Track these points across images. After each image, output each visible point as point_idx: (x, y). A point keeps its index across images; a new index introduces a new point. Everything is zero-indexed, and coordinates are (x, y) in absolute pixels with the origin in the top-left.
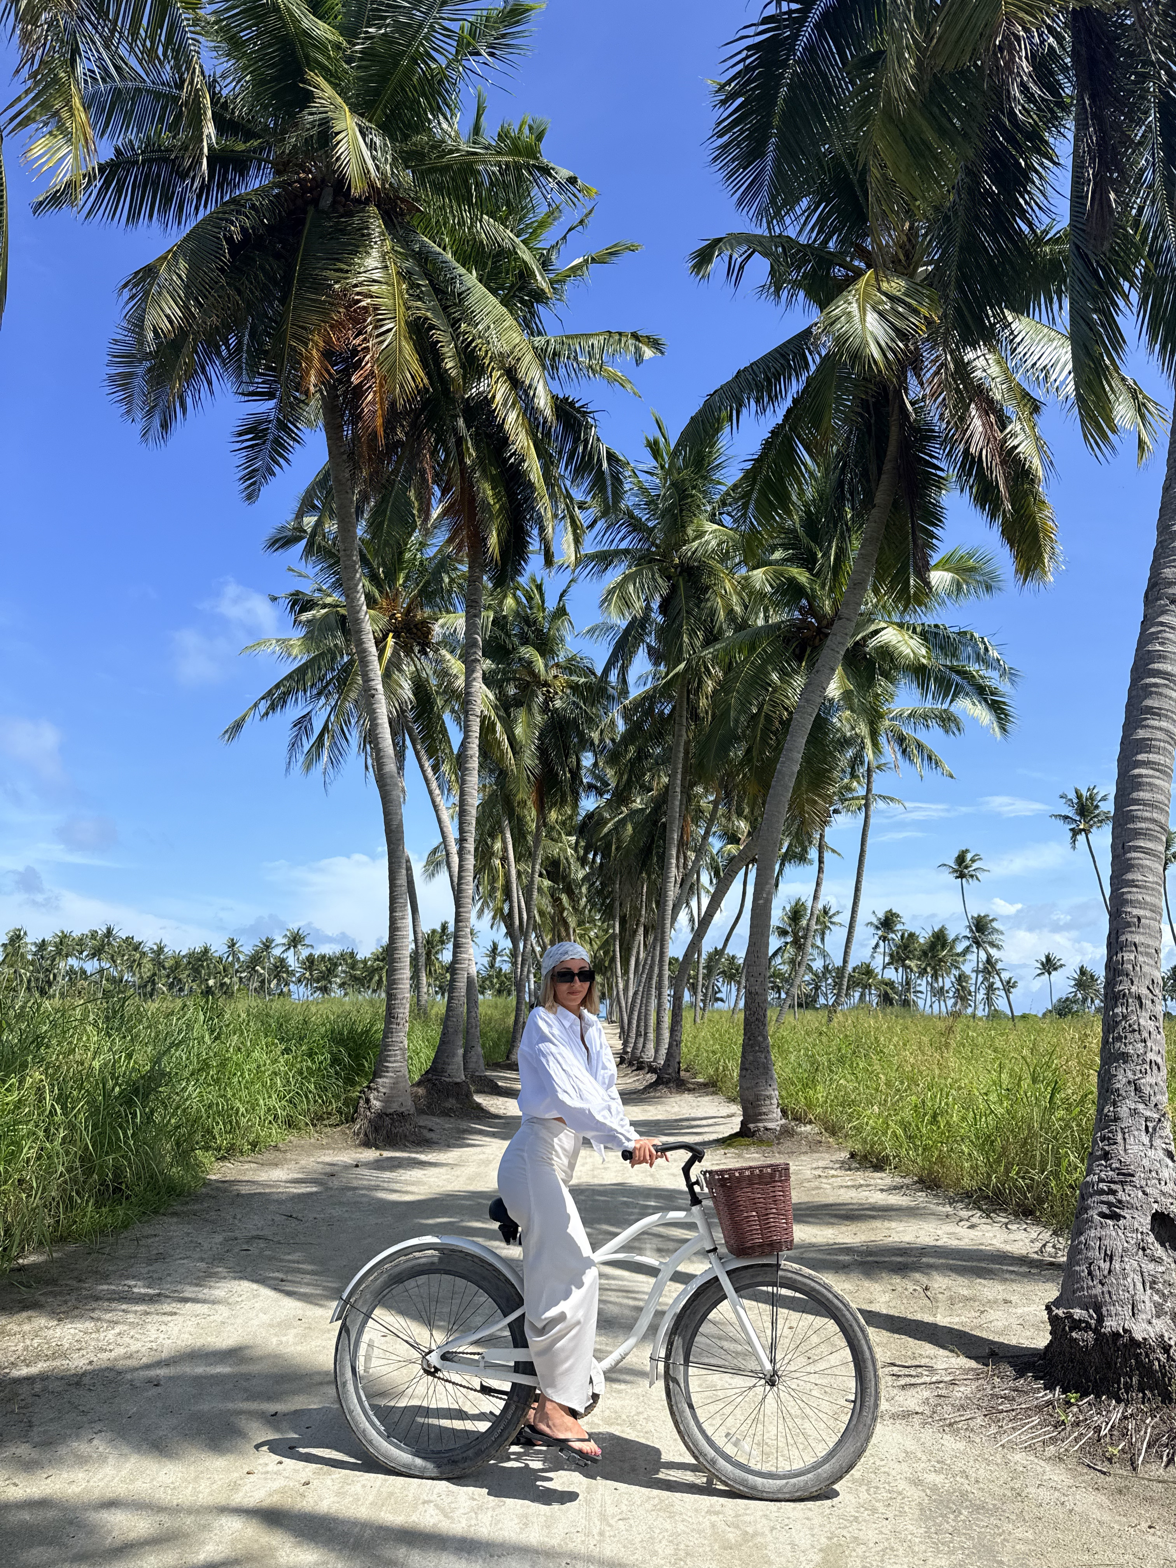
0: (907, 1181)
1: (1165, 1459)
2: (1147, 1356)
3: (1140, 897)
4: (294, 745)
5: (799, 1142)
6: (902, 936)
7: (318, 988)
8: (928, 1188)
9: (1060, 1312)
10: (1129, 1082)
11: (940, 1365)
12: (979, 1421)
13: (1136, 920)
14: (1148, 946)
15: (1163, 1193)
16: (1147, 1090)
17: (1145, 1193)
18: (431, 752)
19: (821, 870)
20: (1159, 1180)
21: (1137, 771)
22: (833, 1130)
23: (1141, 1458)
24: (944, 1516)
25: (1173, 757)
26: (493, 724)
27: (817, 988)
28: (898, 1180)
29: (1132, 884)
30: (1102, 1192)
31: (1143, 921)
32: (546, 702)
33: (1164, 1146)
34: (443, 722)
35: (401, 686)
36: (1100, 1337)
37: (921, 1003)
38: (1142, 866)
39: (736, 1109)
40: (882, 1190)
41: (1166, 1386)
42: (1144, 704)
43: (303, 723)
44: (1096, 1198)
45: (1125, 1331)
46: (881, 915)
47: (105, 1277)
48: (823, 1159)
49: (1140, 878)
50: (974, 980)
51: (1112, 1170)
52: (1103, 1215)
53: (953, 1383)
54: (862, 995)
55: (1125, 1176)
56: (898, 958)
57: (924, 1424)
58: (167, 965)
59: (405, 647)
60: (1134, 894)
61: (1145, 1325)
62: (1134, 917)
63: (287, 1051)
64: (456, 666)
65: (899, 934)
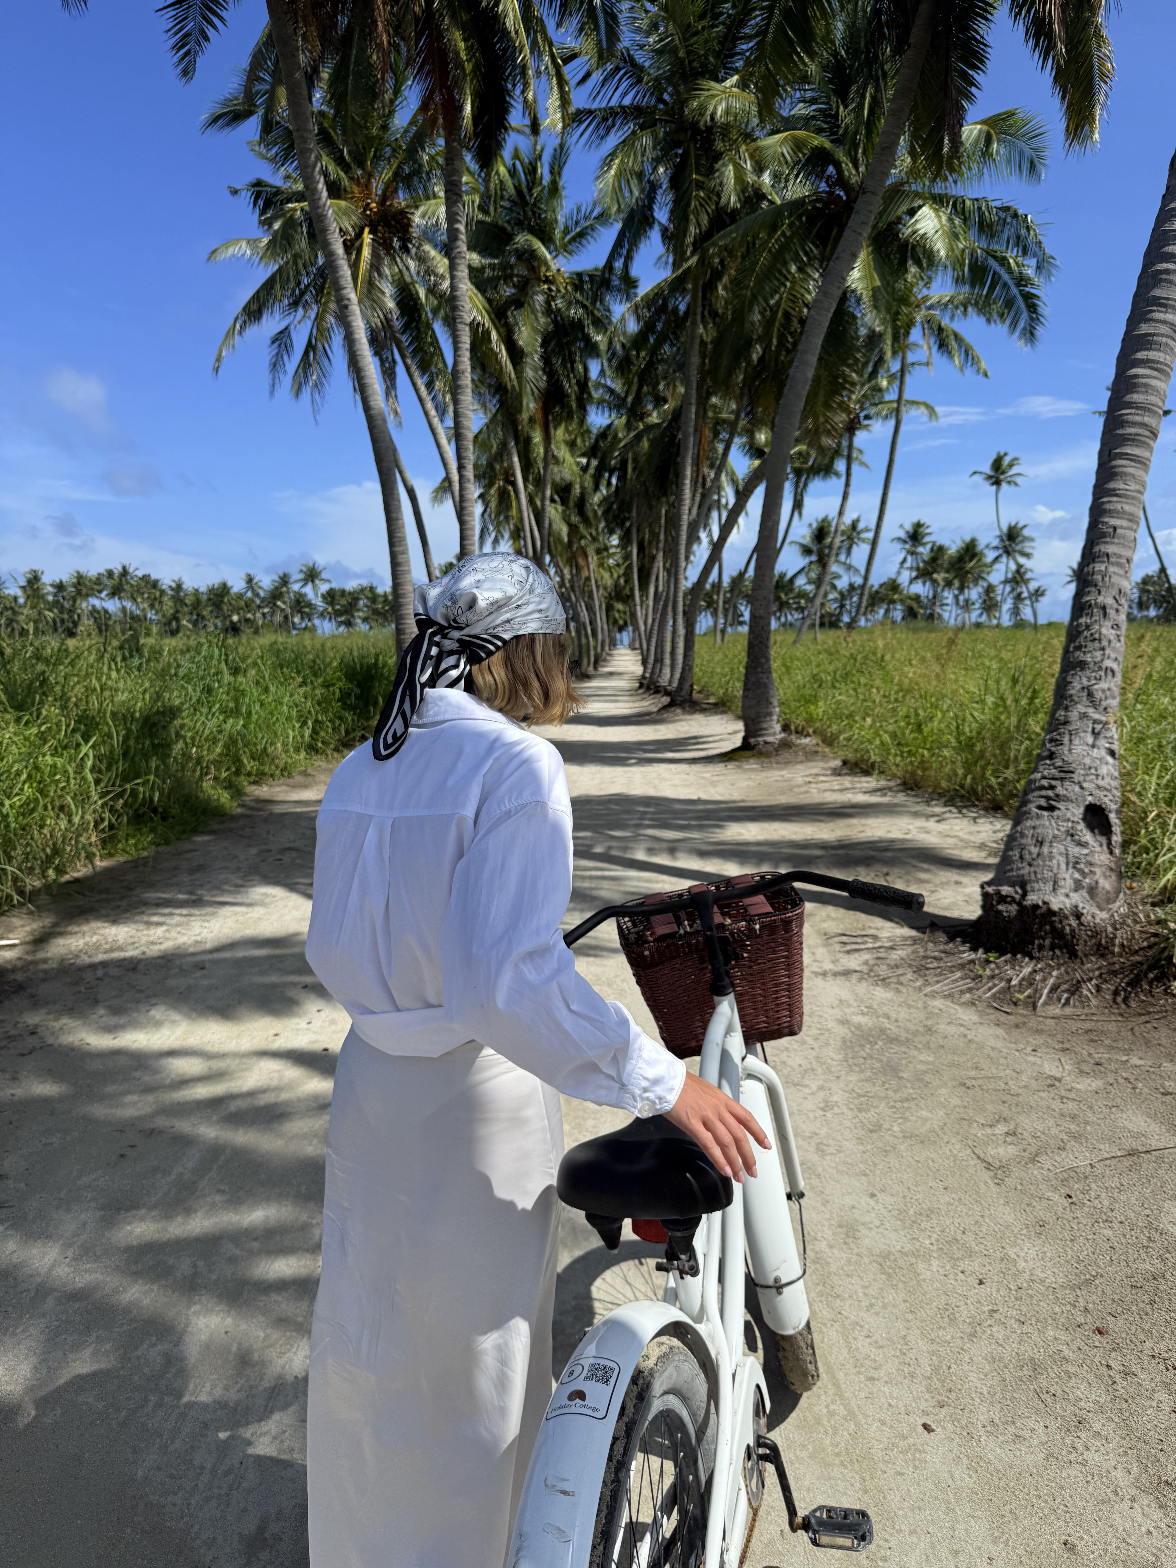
0: (892, 784)
1: (1063, 1001)
2: (1061, 922)
3: (1119, 507)
4: (276, 365)
5: (796, 752)
6: (932, 550)
7: (342, 623)
8: (912, 789)
9: (990, 890)
10: (1083, 688)
11: (884, 934)
12: (909, 976)
13: (1111, 530)
14: (1120, 556)
15: (1099, 787)
16: (1099, 695)
17: (1082, 788)
18: (424, 367)
19: (847, 485)
20: (1097, 775)
21: (1134, 371)
22: (829, 741)
23: (1041, 1001)
24: (862, 1046)
25: (1174, 353)
26: (489, 333)
27: (842, 606)
28: (883, 783)
29: (1113, 493)
30: (1042, 788)
31: (1119, 531)
32: (548, 303)
33: (1107, 745)
34: (433, 331)
35: (383, 293)
36: (1022, 909)
37: (946, 615)
38: (1125, 474)
39: (740, 726)
40: (865, 792)
41: (1073, 945)
42: (1152, 293)
43: (282, 339)
44: (1036, 793)
45: (1045, 903)
46: (908, 527)
47: (151, 886)
48: (816, 767)
49: (1122, 486)
50: (1002, 592)
51: (1056, 768)
52: (1041, 808)
53: (892, 948)
54: (887, 611)
55: (1066, 773)
56: (925, 573)
57: (860, 979)
58: (187, 602)
59: (382, 246)
60: (1114, 504)
61: (1062, 898)
62: (1110, 527)
63: (304, 683)
64: (441, 264)
65: (929, 547)
